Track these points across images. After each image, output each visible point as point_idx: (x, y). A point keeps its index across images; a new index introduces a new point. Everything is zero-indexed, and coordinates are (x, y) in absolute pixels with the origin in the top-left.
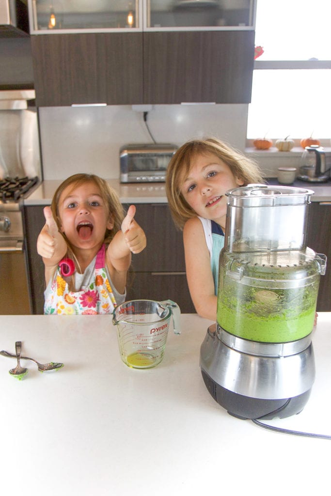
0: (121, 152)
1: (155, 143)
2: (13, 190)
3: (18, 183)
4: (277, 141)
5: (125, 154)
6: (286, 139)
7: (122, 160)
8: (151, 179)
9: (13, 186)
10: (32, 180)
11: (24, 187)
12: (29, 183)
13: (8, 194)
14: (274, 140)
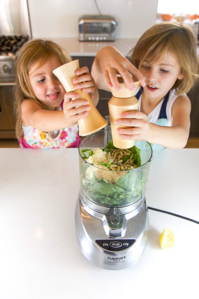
0: (80, 20)
1: (101, 15)
2: (12, 46)
3: (15, 41)
4: (176, 16)
5: (82, 22)
6: (181, 14)
7: (80, 26)
8: (97, 39)
9: (13, 42)
10: (24, 38)
11: (19, 43)
12: (23, 40)
13: (9, 48)
14: (174, 15)
